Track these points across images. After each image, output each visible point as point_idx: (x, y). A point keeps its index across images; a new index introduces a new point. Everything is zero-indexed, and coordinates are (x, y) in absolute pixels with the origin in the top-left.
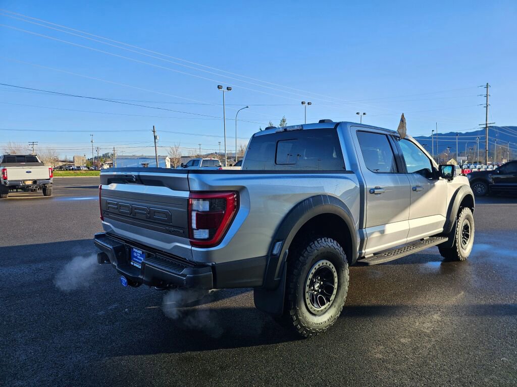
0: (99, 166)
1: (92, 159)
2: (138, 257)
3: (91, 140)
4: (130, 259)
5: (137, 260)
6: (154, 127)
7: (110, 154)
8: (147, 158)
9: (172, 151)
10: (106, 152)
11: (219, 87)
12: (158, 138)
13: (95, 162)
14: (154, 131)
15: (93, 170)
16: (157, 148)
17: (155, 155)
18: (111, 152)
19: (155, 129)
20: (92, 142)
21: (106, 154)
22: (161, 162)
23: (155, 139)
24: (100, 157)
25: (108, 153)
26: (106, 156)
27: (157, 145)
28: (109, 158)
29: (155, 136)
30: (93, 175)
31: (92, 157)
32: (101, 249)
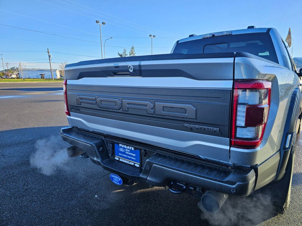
0: (9, 76)
1: (3, 71)
2: (126, 152)
3: (1, 58)
4: (113, 154)
5: (125, 155)
6: (48, 49)
7: (15, 68)
8: (43, 71)
9: (62, 65)
10: (13, 67)
11: (97, 22)
12: (51, 57)
13: (5, 73)
14: (48, 52)
15: (5, 78)
16: (51, 64)
17: (50, 69)
18: (16, 66)
19: (49, 51)
20: (2, 59)
21: (13, 68)
22: (54, 73)
23: (49, 58)
24: (9, 70)
25: (14, 67)
26: (13, 69)
27: (51, 61)
28: (15, 70)
29: (49, 56)
30: (7, 81)
31: (3, 70)
32: (71, 143)
